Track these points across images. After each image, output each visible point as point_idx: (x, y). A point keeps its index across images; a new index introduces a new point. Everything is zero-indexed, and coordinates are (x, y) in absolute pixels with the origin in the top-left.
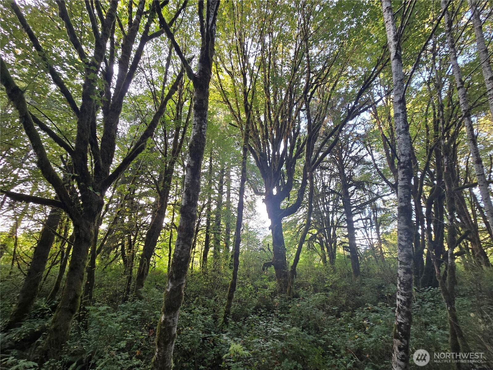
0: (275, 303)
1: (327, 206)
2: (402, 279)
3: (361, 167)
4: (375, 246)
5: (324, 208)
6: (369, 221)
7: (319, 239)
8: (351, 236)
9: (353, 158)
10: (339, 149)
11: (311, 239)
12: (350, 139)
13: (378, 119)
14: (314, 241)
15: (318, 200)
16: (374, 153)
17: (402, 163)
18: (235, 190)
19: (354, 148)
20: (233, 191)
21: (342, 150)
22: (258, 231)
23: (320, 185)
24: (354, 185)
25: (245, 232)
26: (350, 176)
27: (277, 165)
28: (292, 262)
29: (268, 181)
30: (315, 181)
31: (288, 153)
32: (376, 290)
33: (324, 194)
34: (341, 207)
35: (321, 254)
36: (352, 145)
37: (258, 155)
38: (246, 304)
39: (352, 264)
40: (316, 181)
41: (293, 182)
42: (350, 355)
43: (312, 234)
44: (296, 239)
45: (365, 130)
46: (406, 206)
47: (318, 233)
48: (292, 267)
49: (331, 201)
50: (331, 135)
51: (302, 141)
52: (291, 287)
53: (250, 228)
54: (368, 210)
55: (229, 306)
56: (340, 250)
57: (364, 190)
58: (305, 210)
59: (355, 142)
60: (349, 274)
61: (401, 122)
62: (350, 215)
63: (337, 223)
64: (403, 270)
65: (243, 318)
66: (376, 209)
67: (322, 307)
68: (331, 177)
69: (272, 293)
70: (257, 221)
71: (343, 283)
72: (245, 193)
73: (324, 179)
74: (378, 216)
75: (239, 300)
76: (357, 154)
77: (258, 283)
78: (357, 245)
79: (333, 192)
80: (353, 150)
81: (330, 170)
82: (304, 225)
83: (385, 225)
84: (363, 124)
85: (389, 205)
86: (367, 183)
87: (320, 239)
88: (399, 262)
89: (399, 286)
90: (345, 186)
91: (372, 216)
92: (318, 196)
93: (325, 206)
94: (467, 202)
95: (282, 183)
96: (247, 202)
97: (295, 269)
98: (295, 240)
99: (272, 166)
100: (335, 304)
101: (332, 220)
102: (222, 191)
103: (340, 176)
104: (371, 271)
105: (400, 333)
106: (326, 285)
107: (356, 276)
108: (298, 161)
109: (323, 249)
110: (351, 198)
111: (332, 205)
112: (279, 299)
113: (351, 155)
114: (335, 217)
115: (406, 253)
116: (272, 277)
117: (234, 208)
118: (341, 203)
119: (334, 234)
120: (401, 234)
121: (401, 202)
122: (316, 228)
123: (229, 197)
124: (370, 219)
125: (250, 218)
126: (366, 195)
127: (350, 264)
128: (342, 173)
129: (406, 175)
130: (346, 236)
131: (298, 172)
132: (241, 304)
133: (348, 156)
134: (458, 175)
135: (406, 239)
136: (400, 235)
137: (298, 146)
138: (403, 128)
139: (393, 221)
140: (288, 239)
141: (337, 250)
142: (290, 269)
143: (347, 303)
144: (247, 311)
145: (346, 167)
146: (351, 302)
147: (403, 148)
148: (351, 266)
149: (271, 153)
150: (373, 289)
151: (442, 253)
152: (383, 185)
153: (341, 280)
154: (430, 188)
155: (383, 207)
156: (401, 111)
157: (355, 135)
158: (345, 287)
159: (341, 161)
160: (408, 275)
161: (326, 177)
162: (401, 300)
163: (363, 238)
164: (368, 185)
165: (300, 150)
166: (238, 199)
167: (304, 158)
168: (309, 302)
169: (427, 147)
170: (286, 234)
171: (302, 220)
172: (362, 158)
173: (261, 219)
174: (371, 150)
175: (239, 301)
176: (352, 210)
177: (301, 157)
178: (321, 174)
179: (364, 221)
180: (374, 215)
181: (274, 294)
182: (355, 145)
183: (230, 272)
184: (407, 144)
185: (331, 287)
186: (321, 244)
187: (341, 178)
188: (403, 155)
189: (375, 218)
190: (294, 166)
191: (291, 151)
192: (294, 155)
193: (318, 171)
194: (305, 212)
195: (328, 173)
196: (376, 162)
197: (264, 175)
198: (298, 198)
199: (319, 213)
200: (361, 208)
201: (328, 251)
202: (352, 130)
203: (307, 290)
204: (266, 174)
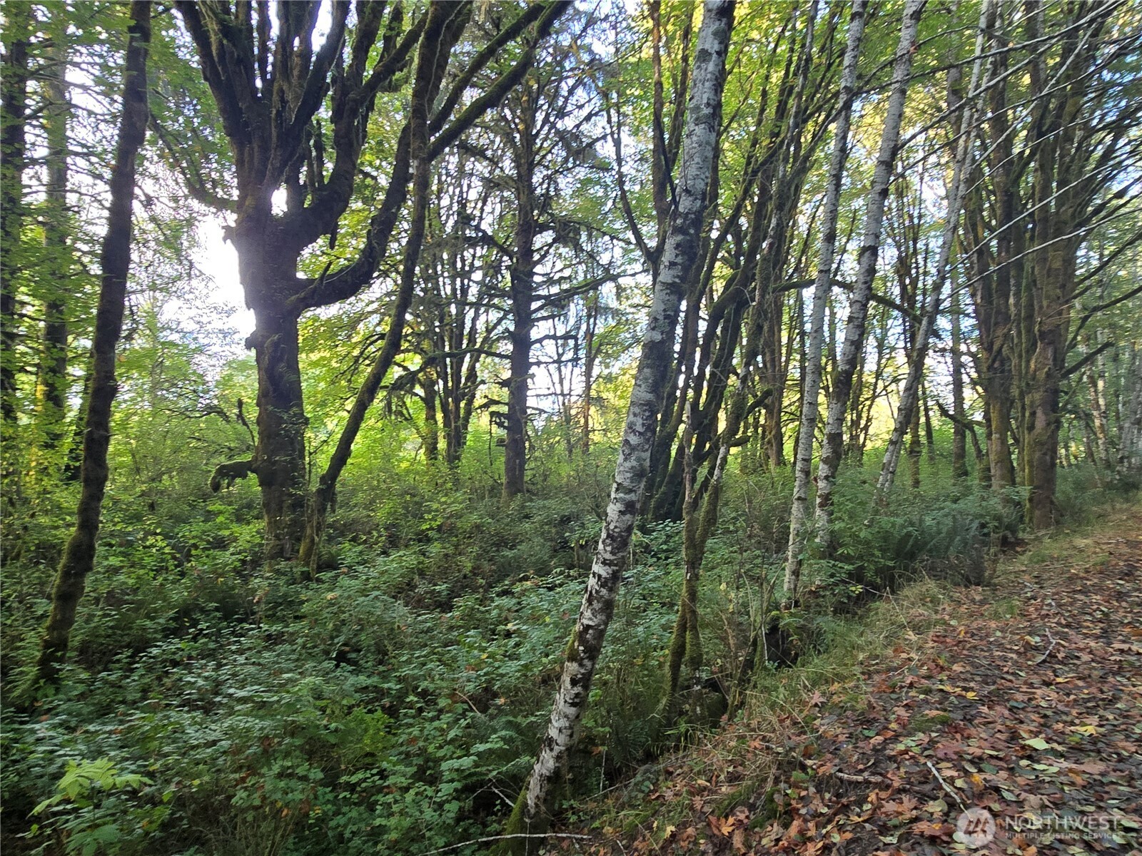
0: (254, 591)
1: (462, 282)
2: (612, 527)
3: (582, 172)
4: (573, 412)
5: (454, 290)
6: (571, 342)
7: (422, 386)
8: (518, 386)
9: (563, 137)
10: (530, 94)
11: (399, 385)
12: (567, 65)
13: (657, 24)
14: (407, 392)
15: (437, 258)
16: (625, 138)
17: (680, 214)
18: (94, 159)
19: (573, 100)
20: (81, 162)
21: (538, 98)
22: (203, 341)
23: (450, 207)
24: (552, 228)
25: (139, 343)
26: (546, 195)
27: (297, 98)
28: (323, 462)
29: (251, 155)
30: (434, 188)
31: (347, 53)
32: (554, 530)
33: (459, 242)
34: (503, 294)
35: (424, 430)
36: (571, 92)
37: (212, 26)
38: (140, 605)
39: (507, 463)
40: (440, 191)
41: (358, 178)
42: (460, 708)
43: (405, 368)
44: (349, 381)
45: (617, 50)
46: (662, 342)
47: (421, 369)
48: (323, 479)
49: (478, 268)
50: (512, 34)
51: (407, 26)
52: (313, 540)
53: (163, 329)
54: (576, 308)
55: (63, 622)
56: (481, 423)
57: (578, 248)
58: (389, 285)
59: (580, 82)
60: (494, 490)
61: (707, 84)
62: (525, 320)
63: (486, 340)
64: (619, 506)
65: (124, 656)
66: (595, 310)
67: (403, 590)
68: (491, 185)
69: (243, 562)
70: (198, 303)
71: (474, 518)
72: (146, 186)
73: (465, 189)
74: (596, 331)
75: (110, 594)
76: (578, 126)
77: (190, 532)
78: (529, 411)
79: (487, 240)
80: (569, 108)
81: (491, 160)
82: (382, 336)
83: (608, 355)
84: (615, 28)
85: (630, 302)
86: (590, 229)
87: (429, 386)
88: (615, 485)
89: (604, 542)
90: (528, 229)
91: (584, 327)
92: (440, 244)
93: (458, 280)
94: (785, 318)
95: (310, 174)
96: (153, 219)
97: (331, 486)
98: (344, 383)
99: (275, 98)
100: (444, 573)
101: (473, 329)
102: (20, 152)
103: (517, 189)
104: (553, 479)
105: (581, 648)
106: (424, 527)
107: (512, 494)
108: (382, 99)
109: (431, 417)
110: (538, 269)
111: (477, 283)
112: (268, 578)
113: (560, 125)
114: (483, 318)
115: (635, 463)
116: (249, 506)
117: (91, 241)
118: (506, 280)
119: (472, 374)
120: (635, 415)
121: (653, 329)
122: (418, 350)
123: (58, 185)
124: (576, 338)
125: (167, 291)
126: (580, 263)
127: (501, 463)
128: (522, 182)
129: (683, 253)
130: (504, 384)
131: (380, 143)
132: (118, 609)
133: (553, 125)
134: (789, 248)
135: (642, 430)
136: (631, 418)
137: (388, 40)
138: (708, 105)
139: (630, 346)
140: (318, 379)
141: (473, 420)
142: (314, 487)
143: (476, 571)
144: (144, 629)
145: (539, 163)
146: (486, 567)
147: (693, 171)
148: (503, 467)
149: (275, 31)
150: (546, 527)
151: (710, 440)
152: (629, 243)
153: (471, 508)
154: (727, 271)
155: (614, 304)
156: (716, 47)
157: (586, 57)
158: (478, 527)
159: (529, 139)
160: (628, 516)
161: (476, 182)
162: (600, 576)
163: (547, 392)
164: (590, 236)
165: (393, 61)
166: (107, 204)
167: (408, 91)
168: (367, 580)
169: (749, 158)
170: (315, 364)
171: (375, 319)
172: (590, 145)
173: (217, 298)
174: (619, 125)
175: (113, 599)
176: (534, 305)
177: (394, 88)
178: (461, 167)
179: (560, 342)
180: (588, 325)
181: (251, 564)
182: (580, 92)
183: (70, 498)
184: (705, 159)
185: (439, 529)
186: (428, 402)
187: (518, 198)
188: (687, 191)
189: (590, 334)
190: (365, 118)
191: (361, 51)
192: (369, 73)
193: (452, 154)
194: (388, 294)
195: (482, 168)
196: (624, 170)
197: (238, 128)
198: (369, 244)
199: (435, 303)
200: (558, 304)
201: (447, 423)
202: (580, 36)
203: (365, 542)
204: (246, 124)
